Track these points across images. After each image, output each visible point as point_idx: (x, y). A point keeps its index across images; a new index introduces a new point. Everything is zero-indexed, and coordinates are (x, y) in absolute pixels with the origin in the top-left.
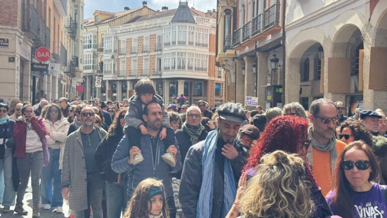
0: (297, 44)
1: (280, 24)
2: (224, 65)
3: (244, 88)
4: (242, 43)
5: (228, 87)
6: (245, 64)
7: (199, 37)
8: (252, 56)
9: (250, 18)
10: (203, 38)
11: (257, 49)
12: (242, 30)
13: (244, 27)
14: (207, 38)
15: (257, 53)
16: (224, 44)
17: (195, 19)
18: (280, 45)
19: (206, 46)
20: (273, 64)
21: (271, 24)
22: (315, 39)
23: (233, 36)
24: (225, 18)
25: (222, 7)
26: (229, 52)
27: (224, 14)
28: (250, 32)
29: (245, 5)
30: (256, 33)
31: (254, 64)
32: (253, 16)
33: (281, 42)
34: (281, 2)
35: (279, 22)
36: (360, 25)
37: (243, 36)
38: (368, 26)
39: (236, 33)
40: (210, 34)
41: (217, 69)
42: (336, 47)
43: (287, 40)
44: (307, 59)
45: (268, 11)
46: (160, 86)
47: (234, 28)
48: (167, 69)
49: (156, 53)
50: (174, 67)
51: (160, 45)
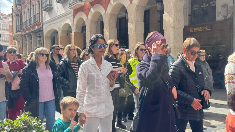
0: (48, 30)
1: (41, 22)
2: (17, 39)
3: (27, 49)
4: (24, 29)
5: (19, 49)
6: (26, 38)
7: (4, 26)
8: (29, 35)
9: (28, 19)
10: (6, 27)
11: (31, 32)
12: (24, 24)
13: (25, 22)
14: (8, 26)
15: (32, 34)
16: (16, 29)
17: (2, 18)
18: (41, 31)
19: (8, 30)
20: (39, 39)
21: (37, 21)
22: (54, 28)
23: (21, 26)
24: (16, 17)
25: (15, 13)
26: (19, 33)
27: (16, 16)
28: (28, 25)
29: (25, 12)
30: (31, 25)
31: (31, 38)
32: (29, 17)
33: (42, 29)
34: (41, 12)
35: (40, 21)
36: (70, 24)
37: (25, 26)
38: (73, 24)
39: (22, 25)
40: (10, 25)
41: (14, 41)
42: (63, 32)
43: (44, 28)
44: (54, 37)
45: (35, 16)
47: (21, 22)
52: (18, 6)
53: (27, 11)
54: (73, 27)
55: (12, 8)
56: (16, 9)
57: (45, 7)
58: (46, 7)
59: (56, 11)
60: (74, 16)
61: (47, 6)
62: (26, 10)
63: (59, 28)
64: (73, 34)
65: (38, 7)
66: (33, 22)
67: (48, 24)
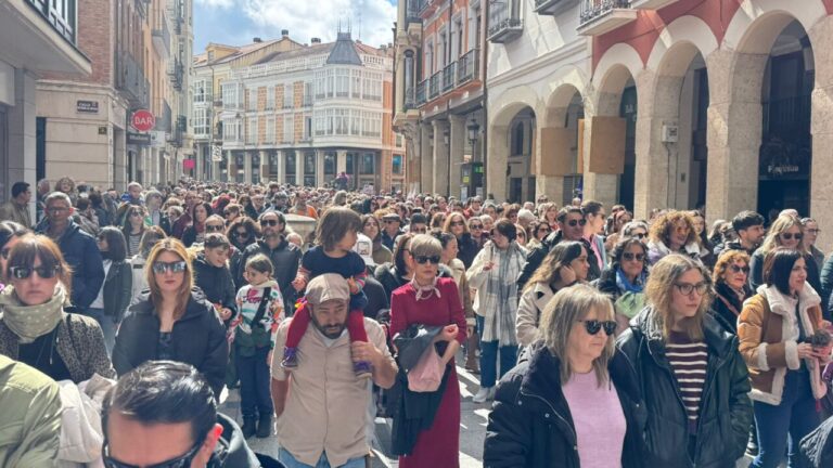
0: (503, 106)
1: (481, 78)
2: (404, 130)
3: (432, 166)
4: (429, 100)
5: (411, 162)
6: (433, 131)
7: (368, 86)
8: (443, 120)
9: (440, 66)
10: (374, 87)
11: (450, 111)
12: (428, 83)
13: (432, 77)
14: (379, 86)
15: (450, 117)
16: (404, 101)
17: (362, 59)
18: (479, 107)
19: (379, 99)
20: (472, 133)
21: (468, 78)
22: (524, 101)
23: (417, 91)
24: (405, 61)
25: (401, 46)
26: (411, 112)
27: (404, 56)
28: (440, 87)
29: (434, 45)
30: (448, 88)
31: (447, 131)
32: (445, 63)
33: (482, 103)
34: (482, 48)
35: (478, 75)
36: (580, 86)
37: (431, 92)
38: (590, 88)
39: (421, 86)
40: (384, 82)
41: (394, 134)
42: (552, 113)
43: (489, 99)
45: (464, 57)
46: (310, 158)
47: (419, 78)
48: (320, 133)
49: (304, 109)
50: (331, 132)
51: (309, 97)
52: (412, 26)
53: (438, 42)
54: (589, 99)
55: (395, 30)
56: (404, 34)
57: (498, 30)
58: (501, 30)
59: (533, 40)
60: (597, 56)
61: (503, 26)
62: (436, 38)
63: (539, 102)
64: (587, 122)
65: (475, 27)
66: (455, 79)
67: (504, 87)
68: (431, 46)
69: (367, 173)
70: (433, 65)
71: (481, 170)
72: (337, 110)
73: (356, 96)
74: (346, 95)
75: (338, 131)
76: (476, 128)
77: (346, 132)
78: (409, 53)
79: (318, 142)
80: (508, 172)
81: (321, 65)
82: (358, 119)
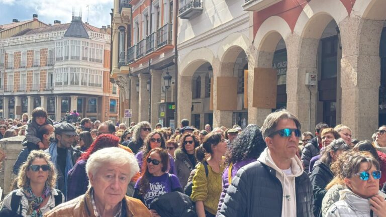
0: (189, 63)
1: (173, 43)
2: (118, 81)
3: (138, 104)
4: (136, 60)
5: (123, 103)
6: (139, 81)
7: (93, 53)
8: (146, 73)
9: (144, 36)
10: (97, 53)
11: (151, 67)
12: (136, 47)
13: (138, 44)
14: (101, 53)
15: (151, 71)
16: (119, 61)
17: (89, 35)
18: (172, 64)
19: (101, 62)
20: (166, 82)
21: (164, 43)
22: (204, 59)
23: (128, 53)
24: (119, 34)
25: (117, 24)
26: (123, 68)
27: (119, 31)
28: (144, 50)
29: (139, 23)
31: (148, 81)
32: (147, 34)
33: (174, 60)
34: (173, 21)
35: (171, 41)
36: (245, 47)
37: (137, 54)
38: (252, 48)
39: (130, 50)
40: (104, 50)
41: (112, 85)
42: (224, 66)
43: (179, 58)
44: (199, 77)
45: (161, 29)
46: (51, 101)
47: (129, 45)
48: (59, 84)
49: (47, 68)
50: (66, 83)
51: (52, 59)
52: (124, 10)
53: (142, 20)
54: (251, 56)
55: (112, 14)
56: (119, 15)
57: (185, 9)
58: (187, 10)
59: (210, 16)
60: (256, 27)
61: (189, 7)
62: (140, 18)
63: (215, 59)
64: (251, 72)
65: (168, 9)
66: (154, 44)
67: (189, 49)
68: (137, 24)
69: (92, 112)
70: (139, 36)
71: (173, 107)
72: (71, 68)
73: (85, 59)
74: (77, 58)
75: (72, 83)
76: (169, 78)
77: (77, 83)
78: (122, 28)
79: (57, 90)
80: (192, 109)
81: (60, 38)
82: (86, 75)
